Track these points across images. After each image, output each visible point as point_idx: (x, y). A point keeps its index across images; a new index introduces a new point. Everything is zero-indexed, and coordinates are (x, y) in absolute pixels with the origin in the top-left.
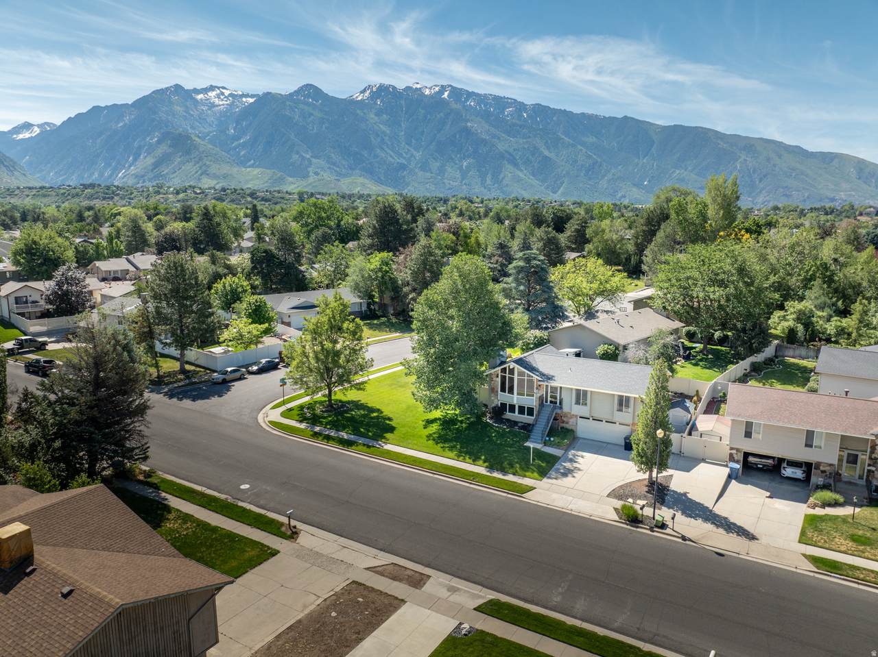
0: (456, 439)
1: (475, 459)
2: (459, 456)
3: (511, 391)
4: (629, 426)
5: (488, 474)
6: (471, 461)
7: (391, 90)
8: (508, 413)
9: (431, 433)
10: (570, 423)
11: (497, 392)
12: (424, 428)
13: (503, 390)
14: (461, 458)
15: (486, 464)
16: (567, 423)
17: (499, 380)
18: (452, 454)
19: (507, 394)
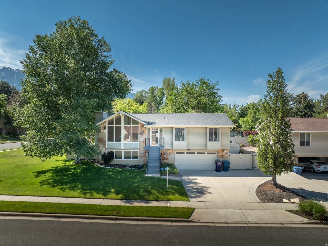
0: (74, 181)
1: (105, 193)
2: (85, 194)
3: (119, 139)
4: (215, 153)
5: (128, 205)
6: (101, 196)
7: (9, 69)
8: (115, 159)
9: (44, 179)
10: (170, 159)
11: (105, 142)
12: (36, 177)
13: (110, 139)
14: (88, 195)
15: (120, 196)
16: (167, 159)
17: (106, 131)
18: (77, 193)
19: (114, 142)
